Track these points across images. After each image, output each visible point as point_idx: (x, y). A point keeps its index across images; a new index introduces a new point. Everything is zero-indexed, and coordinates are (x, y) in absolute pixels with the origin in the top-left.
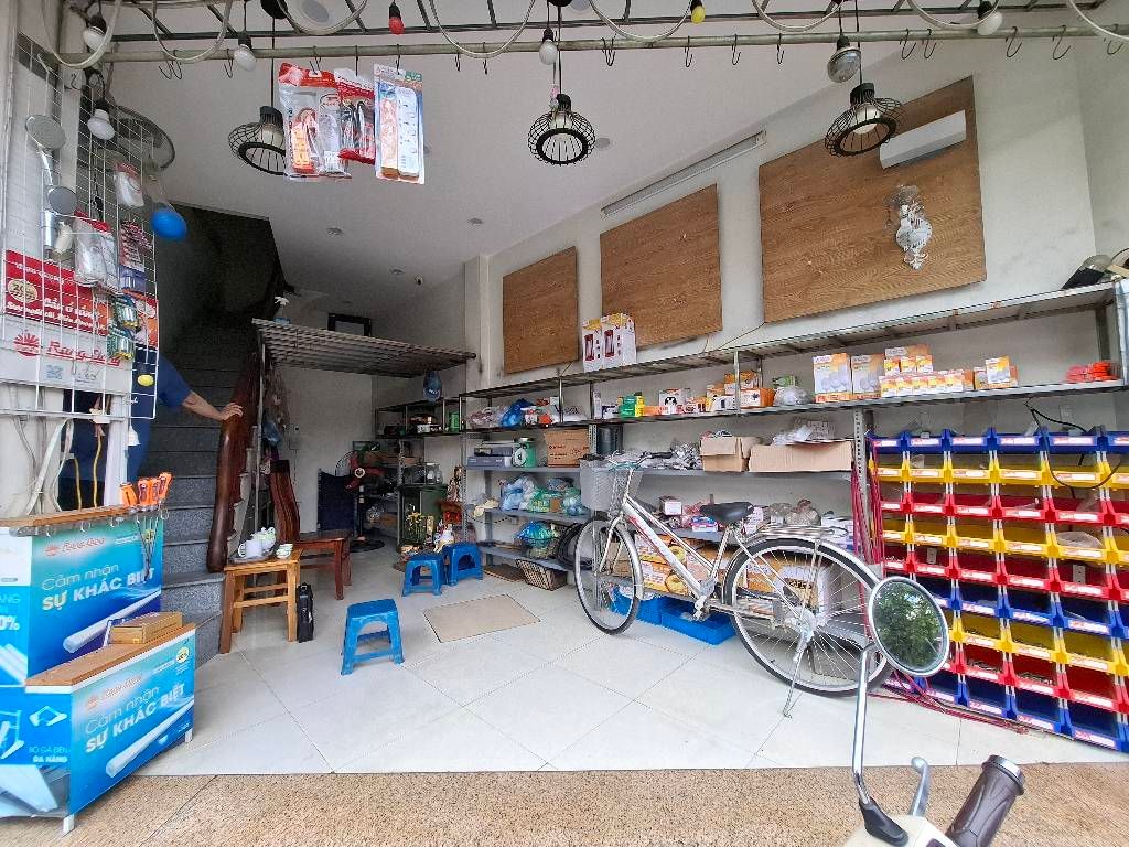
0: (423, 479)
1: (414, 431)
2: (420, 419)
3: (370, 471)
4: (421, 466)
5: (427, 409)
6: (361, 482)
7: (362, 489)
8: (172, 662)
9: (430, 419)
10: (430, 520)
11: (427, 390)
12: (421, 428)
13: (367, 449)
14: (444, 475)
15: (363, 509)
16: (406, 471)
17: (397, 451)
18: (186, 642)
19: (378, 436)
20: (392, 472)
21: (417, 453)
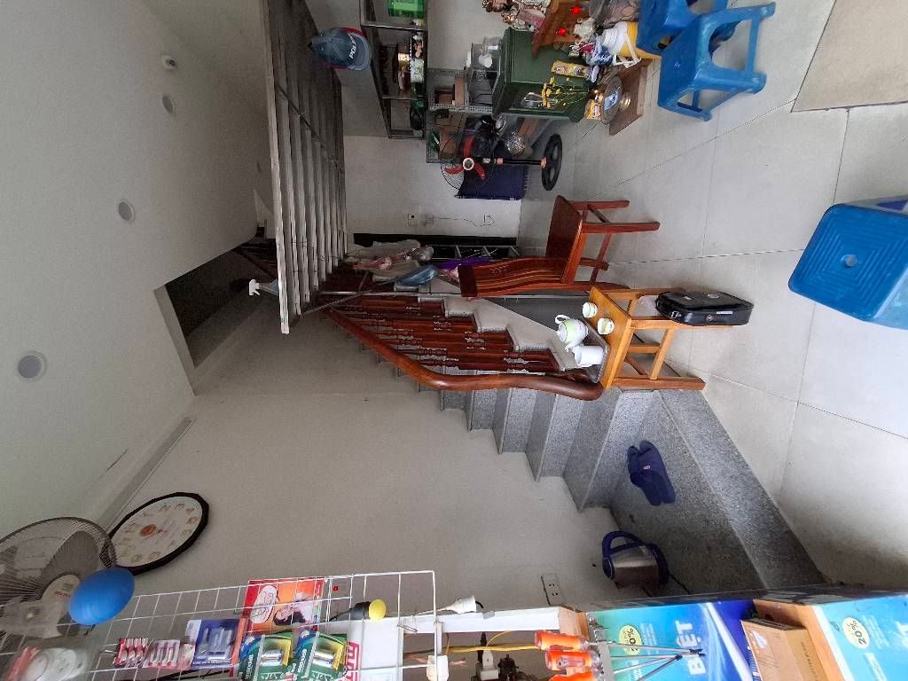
0: (491, 75)
1: (420, 87)
2: (401, 76)
3: (466, 150)
4: (470, 76)
5: (384, 61)
6: (478, 160)
7: (487, 161)
8: (871, 657)
9: (402, 57)
10: (560, 67)
11: (351, 61)
12: (416, 76)
13: (437, 148)
14: (490, 36)
15: (509, 159)
16: (473, 101)
17: (444, 113)
18: (835, 626)
19: (423, 137)
20: (471, 121)
21: (448, 81)
